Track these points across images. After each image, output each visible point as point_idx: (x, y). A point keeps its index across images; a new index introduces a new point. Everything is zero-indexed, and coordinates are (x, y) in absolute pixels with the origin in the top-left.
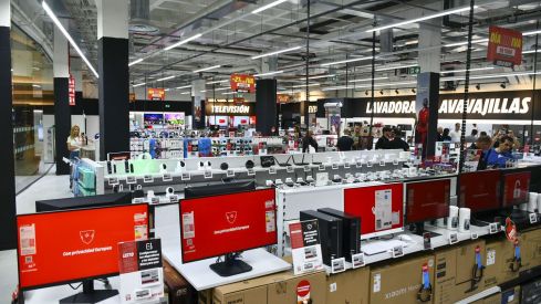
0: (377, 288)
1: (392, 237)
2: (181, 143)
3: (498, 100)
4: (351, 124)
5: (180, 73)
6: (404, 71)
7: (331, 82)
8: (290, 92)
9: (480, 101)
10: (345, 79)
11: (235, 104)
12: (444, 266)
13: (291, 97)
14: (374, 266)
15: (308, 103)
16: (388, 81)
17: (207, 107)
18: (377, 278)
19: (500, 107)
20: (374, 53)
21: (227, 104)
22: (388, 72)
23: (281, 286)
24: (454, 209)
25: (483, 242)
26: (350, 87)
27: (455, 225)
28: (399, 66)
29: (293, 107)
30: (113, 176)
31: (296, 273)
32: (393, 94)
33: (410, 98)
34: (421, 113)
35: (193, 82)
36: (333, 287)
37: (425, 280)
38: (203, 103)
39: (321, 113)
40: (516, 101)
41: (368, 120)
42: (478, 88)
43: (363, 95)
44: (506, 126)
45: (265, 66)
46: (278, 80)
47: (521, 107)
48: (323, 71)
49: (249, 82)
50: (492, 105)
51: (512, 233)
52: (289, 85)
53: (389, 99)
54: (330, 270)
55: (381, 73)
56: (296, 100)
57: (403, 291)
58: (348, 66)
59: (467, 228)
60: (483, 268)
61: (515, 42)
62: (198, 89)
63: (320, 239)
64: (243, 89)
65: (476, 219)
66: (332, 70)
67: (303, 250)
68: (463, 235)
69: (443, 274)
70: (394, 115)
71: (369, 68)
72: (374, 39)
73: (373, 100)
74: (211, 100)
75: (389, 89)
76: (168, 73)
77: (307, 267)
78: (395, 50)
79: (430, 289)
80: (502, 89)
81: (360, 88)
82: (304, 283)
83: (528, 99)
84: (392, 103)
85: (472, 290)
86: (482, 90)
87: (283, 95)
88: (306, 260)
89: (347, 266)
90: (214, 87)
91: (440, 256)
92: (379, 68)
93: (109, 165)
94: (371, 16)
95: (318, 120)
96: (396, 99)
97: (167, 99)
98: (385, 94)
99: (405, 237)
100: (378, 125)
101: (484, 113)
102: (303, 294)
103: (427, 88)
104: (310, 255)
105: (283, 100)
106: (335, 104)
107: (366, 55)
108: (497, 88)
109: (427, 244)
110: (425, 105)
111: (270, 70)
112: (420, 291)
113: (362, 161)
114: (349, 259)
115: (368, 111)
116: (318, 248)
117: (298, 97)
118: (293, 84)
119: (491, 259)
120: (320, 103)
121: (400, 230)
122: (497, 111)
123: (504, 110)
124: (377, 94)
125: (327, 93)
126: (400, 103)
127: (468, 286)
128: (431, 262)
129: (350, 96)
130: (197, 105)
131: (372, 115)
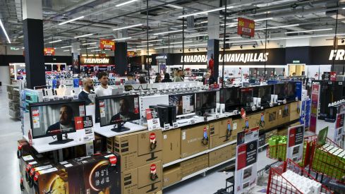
0: (184, 138)
1: (191, 117)
2: (72, 81)
3: (252, 54)
4: (172, 69)
5: (66, 38)
6: (201, 38)
7: (160, 44)
8: (135, 50)
9: (243, 55)
10: (168, 43)
11: (100, 57)
12: (213, 129)
13: (135, 53)
14: (183, 128)
15: (146, 57)
16: (193, 43)
17: (81, 59)
18: (184, 133)
19: (253, 58)
20: (184, 28)
21: (95, 57)
22: (193, 38)
23: (143, 136)
24: (218, 105)
25: (231, 119)
26: (171, 47)
27: (219, 112)
28: (199, 35)
29: (137, 59)
30: (46, 97)
31: (149, 130)
32: (196, 51)
33: (205, 53)
34: (210, 62)
35: (72, 44)
36: (165, 136)
37: (205, 135)
38: (79, 57)
39: (155, 63)
40: (261, 55)
41: (181, 66)
42: (241, 47)
43: (179, 52)
44: (256, 69)
45: (120, 34)
46: (128, 43)
47: (264, 58)
48: (155, 37)
49: (111, 45)
50: (249, 57)
51: (244, 115)
52: (134, 46)
53: (194, 54)
54: (164, 129)
55: (188, 39)
56: (138, 55)
57: (195, 139)
58: (169, 35)
59: (223, 112)
60: (231, 131)
61: (251, 25)
62: (76, 48)
63: (159, 116)
64: (108, 48)
65: (228, 109)
66: (160, 37)
67: (152, 120)
68: (222, 115)
69: (213, 133)
70: (196, 63)
71: (181, 36)
72: (183, 19)
73: (184, 54)
74: (83, 55)
75: (193, 48)
76: (56, 38)
77: (154, 127)
78: (196, 26)
79: (207, 139)
80: (253, 48)
81: (176, 47)
82: (153, 134)
83: (267, 54)
84: (196, 56)
85: (227, 140)
86: (244, 49)
87: (131, 51)
88: (153, 124)
89: (171, 127)
90: (86, 46)
91: (211, 124)
92: (187, 36)
93: (44, 91)
94: (181, 8)
95: (153, 67)
96: (198, 54)
97: (56, 55)
98: (192, 51)
99: (196, 116)
100: (188, 69)
101: (245, 62)
102: (153, 139)
103: (213, 48)
104: (155, 122)
105: (131, 55)
106: (162, 57)
107: (179, 29)
108: (251, 48)
109: (205, 119)
110: (212, 58)
111: (123, 37)
112: (203, 139)
113: (178, 87)
114: (171, 125)
115: (182, 61)
116: (158, 120)
117: (140, 52)
118: (137, 45)
119: (235, 127)
120: (153, 56)
121: (194, 114)
122: (251, 60)
123: (255, 60)
124: (186, 51)
125: (157, 50)
126: (200, 56)
127: (225, 138)
128: (207, 127)
129: (171, 52)
130: (75, 58)
131: (184, 64)
